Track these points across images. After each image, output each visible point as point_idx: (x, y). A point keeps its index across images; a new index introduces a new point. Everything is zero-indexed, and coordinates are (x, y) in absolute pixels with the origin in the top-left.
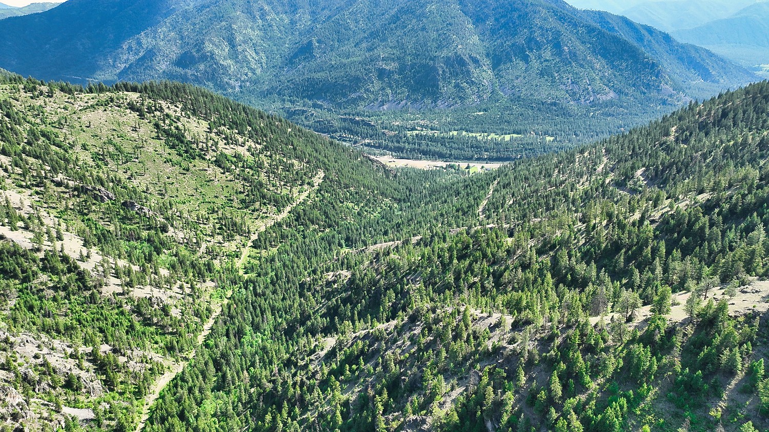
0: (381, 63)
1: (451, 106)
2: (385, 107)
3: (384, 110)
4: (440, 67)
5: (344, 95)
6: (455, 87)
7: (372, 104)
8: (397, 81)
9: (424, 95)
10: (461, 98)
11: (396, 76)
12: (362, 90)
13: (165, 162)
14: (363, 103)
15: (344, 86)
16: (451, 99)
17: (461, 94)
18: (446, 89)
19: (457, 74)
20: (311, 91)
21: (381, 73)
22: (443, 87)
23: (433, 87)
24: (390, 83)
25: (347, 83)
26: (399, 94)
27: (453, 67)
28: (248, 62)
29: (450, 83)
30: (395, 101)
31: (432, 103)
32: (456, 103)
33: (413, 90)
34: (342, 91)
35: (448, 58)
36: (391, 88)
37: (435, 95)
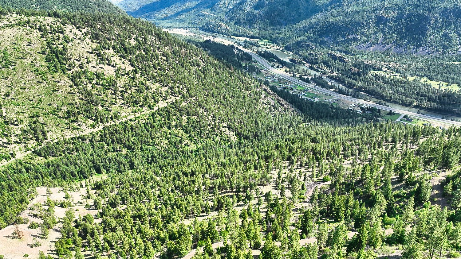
0: (382, 12)
1: (430, 53)
2: (372, 48)
3: (369, 50)
4: (434, 18)
5: (344, 36)
6: (442, 36)
7: (363, 45)
8: (390, 28)
9: (409, 42)
10: (444, 47)
11: (391, 24)
12: (358, 33)
13: (32, 72)
14: (355, 43)
15: (347, 29)
16: (433, 47)
17: (446, 44)
18: (432, 37)
19: (450, 24)
20: (325, 30)
21: (380, 20)
22: (431, 35)
23: (420, 34)
24: (384, 29)
25: (349, 26)
26: (388, 38)
27: (447, 18)
28: (298, 8)
29: (439, 32)
30: (382, 44)
31: (414, 48)
32: (437, 51)
33: (402, 36)
34: (344, 32)
35: (446, 10)
36: (383, 32)
37: (419, 42)
